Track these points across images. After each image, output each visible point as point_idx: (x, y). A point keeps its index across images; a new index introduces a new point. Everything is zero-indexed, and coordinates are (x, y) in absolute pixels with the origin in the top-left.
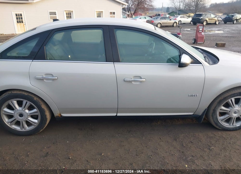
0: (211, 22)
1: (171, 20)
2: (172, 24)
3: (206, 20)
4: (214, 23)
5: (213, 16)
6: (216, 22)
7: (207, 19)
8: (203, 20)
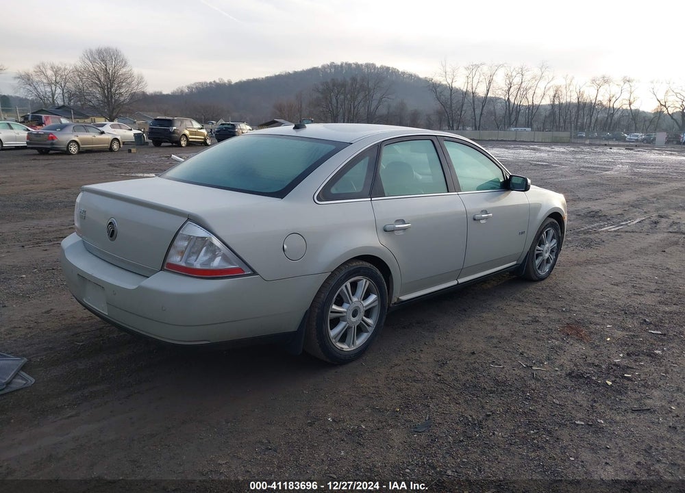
0: (196, 138)
1: (103, 133)
2: (108, 145)
3: (185, 135)
4: (201, 143)
5: (196, 125)
6: (205, 139)
7: (187, 132)
8: (177, 133)
